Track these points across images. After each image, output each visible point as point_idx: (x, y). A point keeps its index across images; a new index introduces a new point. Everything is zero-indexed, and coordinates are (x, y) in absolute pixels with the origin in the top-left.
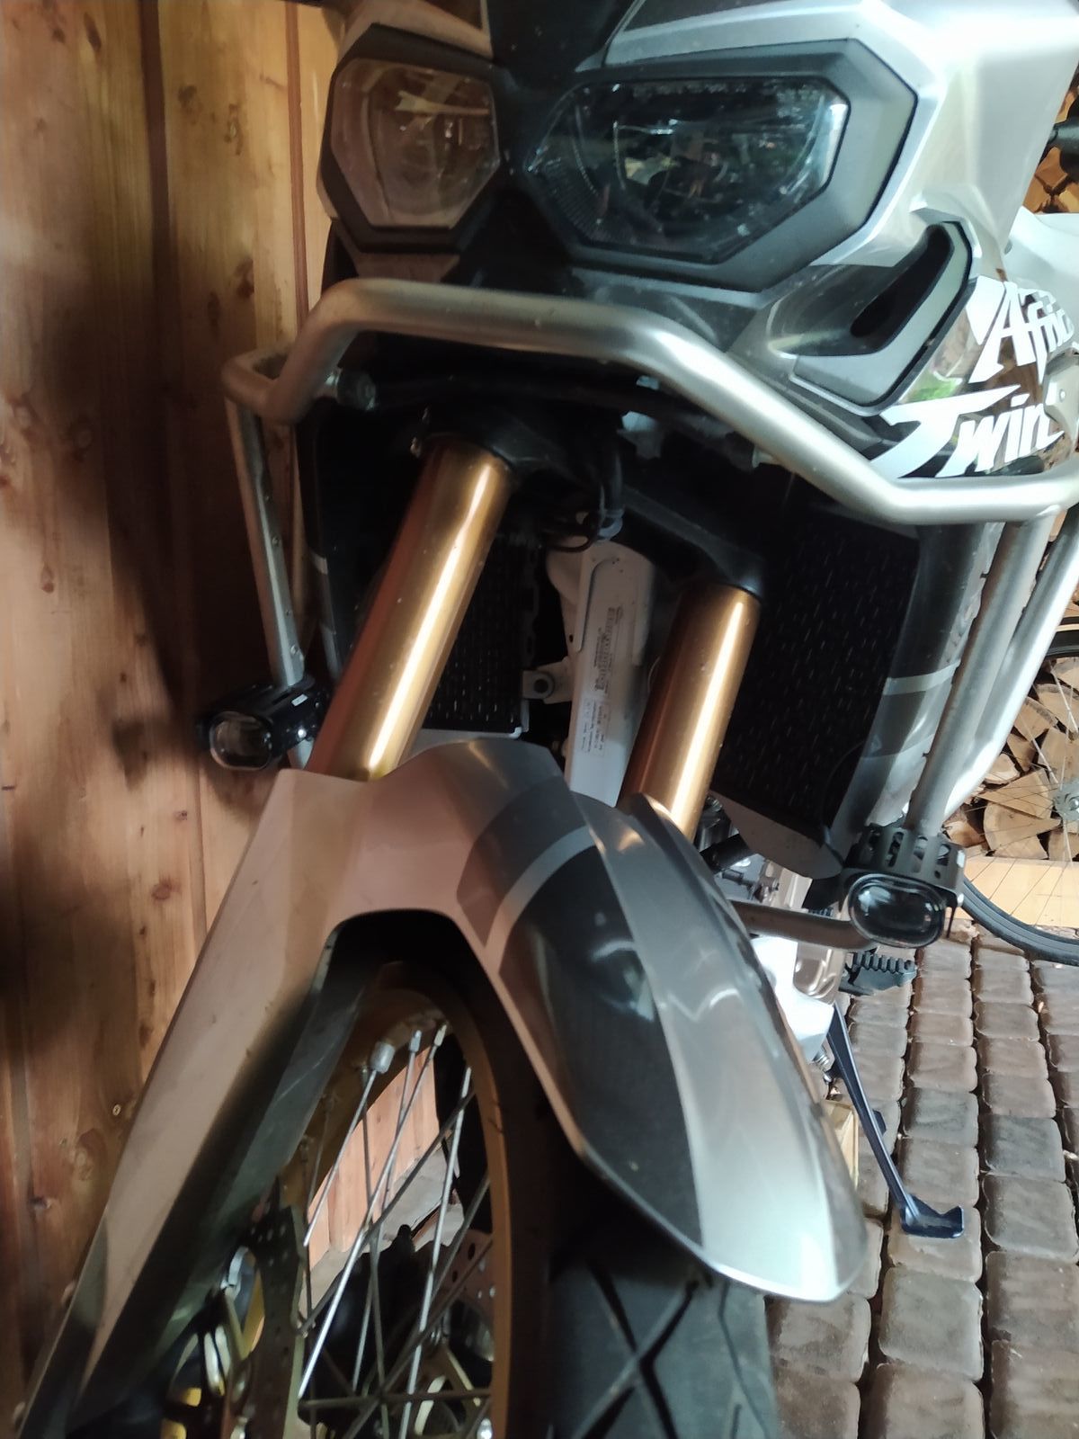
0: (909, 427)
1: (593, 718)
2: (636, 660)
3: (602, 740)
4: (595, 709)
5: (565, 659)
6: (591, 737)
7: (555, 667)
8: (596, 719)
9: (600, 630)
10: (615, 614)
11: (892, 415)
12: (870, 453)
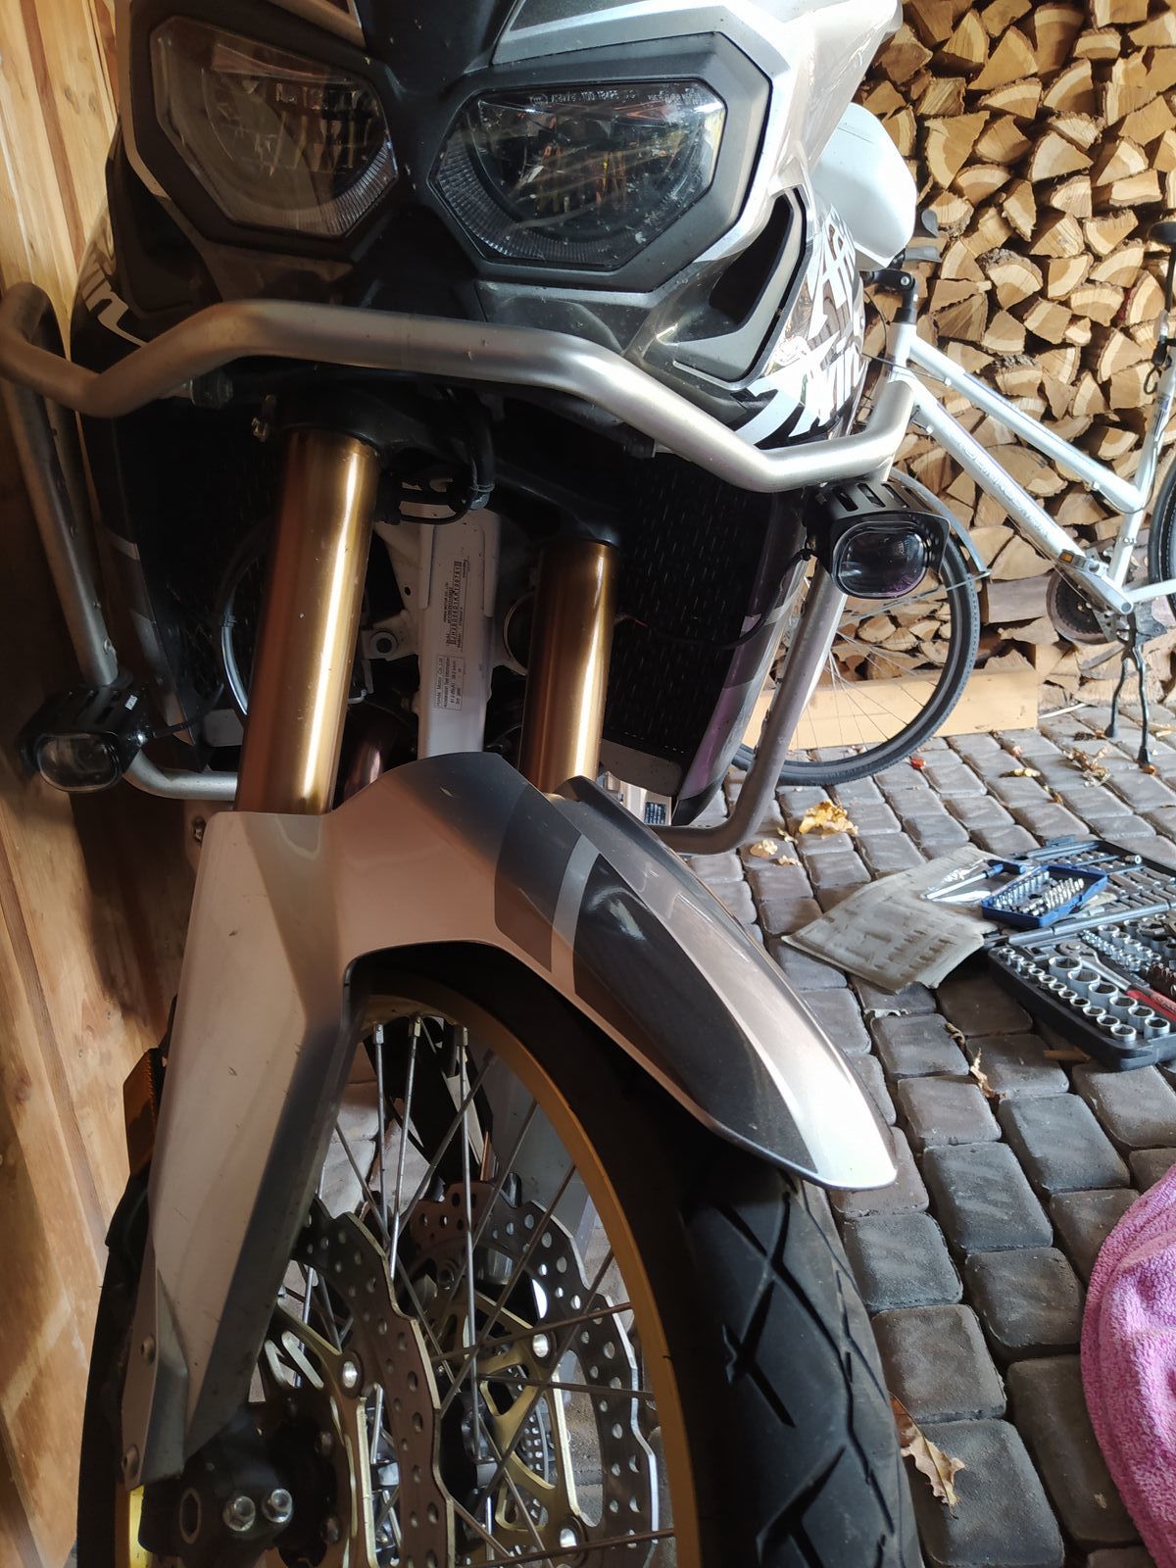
0: (770, 395)
1: (447, 673)
2: (488, 612)
3: (459, 694)
4: (448, 665)
5: (403, 613)
6: (446, 693)
7: (393, 622)
8: (450, 674)
9: (447, 584)
10: (462, 567)
11: (756, 388)
12: (735, 423)
